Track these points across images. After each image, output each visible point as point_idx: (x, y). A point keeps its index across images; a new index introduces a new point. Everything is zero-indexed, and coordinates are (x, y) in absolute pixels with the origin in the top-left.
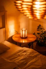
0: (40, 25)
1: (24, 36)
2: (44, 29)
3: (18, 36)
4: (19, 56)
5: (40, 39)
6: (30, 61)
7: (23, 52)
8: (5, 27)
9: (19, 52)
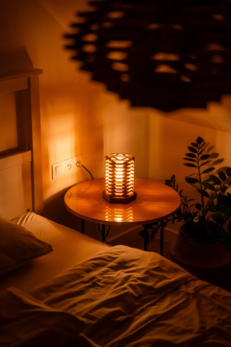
0: (200, 140)
1: (119, 193)
2: (221, 161)
3: (93, 189)
4: (95, 285)
5: (198, 206)
6: (143, 310)
7: (115, 268)
8: (30, 148)
9: (97, 266)
